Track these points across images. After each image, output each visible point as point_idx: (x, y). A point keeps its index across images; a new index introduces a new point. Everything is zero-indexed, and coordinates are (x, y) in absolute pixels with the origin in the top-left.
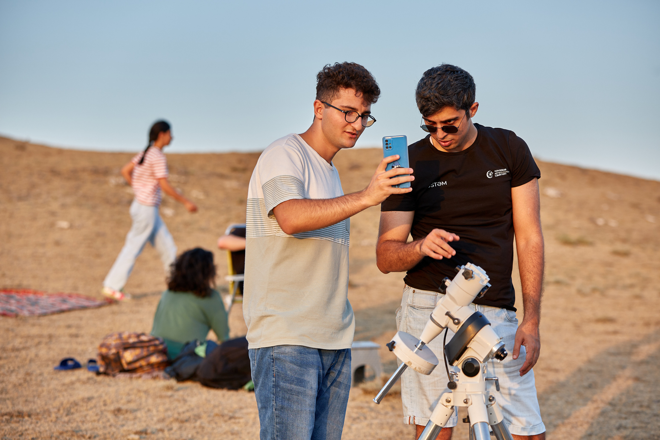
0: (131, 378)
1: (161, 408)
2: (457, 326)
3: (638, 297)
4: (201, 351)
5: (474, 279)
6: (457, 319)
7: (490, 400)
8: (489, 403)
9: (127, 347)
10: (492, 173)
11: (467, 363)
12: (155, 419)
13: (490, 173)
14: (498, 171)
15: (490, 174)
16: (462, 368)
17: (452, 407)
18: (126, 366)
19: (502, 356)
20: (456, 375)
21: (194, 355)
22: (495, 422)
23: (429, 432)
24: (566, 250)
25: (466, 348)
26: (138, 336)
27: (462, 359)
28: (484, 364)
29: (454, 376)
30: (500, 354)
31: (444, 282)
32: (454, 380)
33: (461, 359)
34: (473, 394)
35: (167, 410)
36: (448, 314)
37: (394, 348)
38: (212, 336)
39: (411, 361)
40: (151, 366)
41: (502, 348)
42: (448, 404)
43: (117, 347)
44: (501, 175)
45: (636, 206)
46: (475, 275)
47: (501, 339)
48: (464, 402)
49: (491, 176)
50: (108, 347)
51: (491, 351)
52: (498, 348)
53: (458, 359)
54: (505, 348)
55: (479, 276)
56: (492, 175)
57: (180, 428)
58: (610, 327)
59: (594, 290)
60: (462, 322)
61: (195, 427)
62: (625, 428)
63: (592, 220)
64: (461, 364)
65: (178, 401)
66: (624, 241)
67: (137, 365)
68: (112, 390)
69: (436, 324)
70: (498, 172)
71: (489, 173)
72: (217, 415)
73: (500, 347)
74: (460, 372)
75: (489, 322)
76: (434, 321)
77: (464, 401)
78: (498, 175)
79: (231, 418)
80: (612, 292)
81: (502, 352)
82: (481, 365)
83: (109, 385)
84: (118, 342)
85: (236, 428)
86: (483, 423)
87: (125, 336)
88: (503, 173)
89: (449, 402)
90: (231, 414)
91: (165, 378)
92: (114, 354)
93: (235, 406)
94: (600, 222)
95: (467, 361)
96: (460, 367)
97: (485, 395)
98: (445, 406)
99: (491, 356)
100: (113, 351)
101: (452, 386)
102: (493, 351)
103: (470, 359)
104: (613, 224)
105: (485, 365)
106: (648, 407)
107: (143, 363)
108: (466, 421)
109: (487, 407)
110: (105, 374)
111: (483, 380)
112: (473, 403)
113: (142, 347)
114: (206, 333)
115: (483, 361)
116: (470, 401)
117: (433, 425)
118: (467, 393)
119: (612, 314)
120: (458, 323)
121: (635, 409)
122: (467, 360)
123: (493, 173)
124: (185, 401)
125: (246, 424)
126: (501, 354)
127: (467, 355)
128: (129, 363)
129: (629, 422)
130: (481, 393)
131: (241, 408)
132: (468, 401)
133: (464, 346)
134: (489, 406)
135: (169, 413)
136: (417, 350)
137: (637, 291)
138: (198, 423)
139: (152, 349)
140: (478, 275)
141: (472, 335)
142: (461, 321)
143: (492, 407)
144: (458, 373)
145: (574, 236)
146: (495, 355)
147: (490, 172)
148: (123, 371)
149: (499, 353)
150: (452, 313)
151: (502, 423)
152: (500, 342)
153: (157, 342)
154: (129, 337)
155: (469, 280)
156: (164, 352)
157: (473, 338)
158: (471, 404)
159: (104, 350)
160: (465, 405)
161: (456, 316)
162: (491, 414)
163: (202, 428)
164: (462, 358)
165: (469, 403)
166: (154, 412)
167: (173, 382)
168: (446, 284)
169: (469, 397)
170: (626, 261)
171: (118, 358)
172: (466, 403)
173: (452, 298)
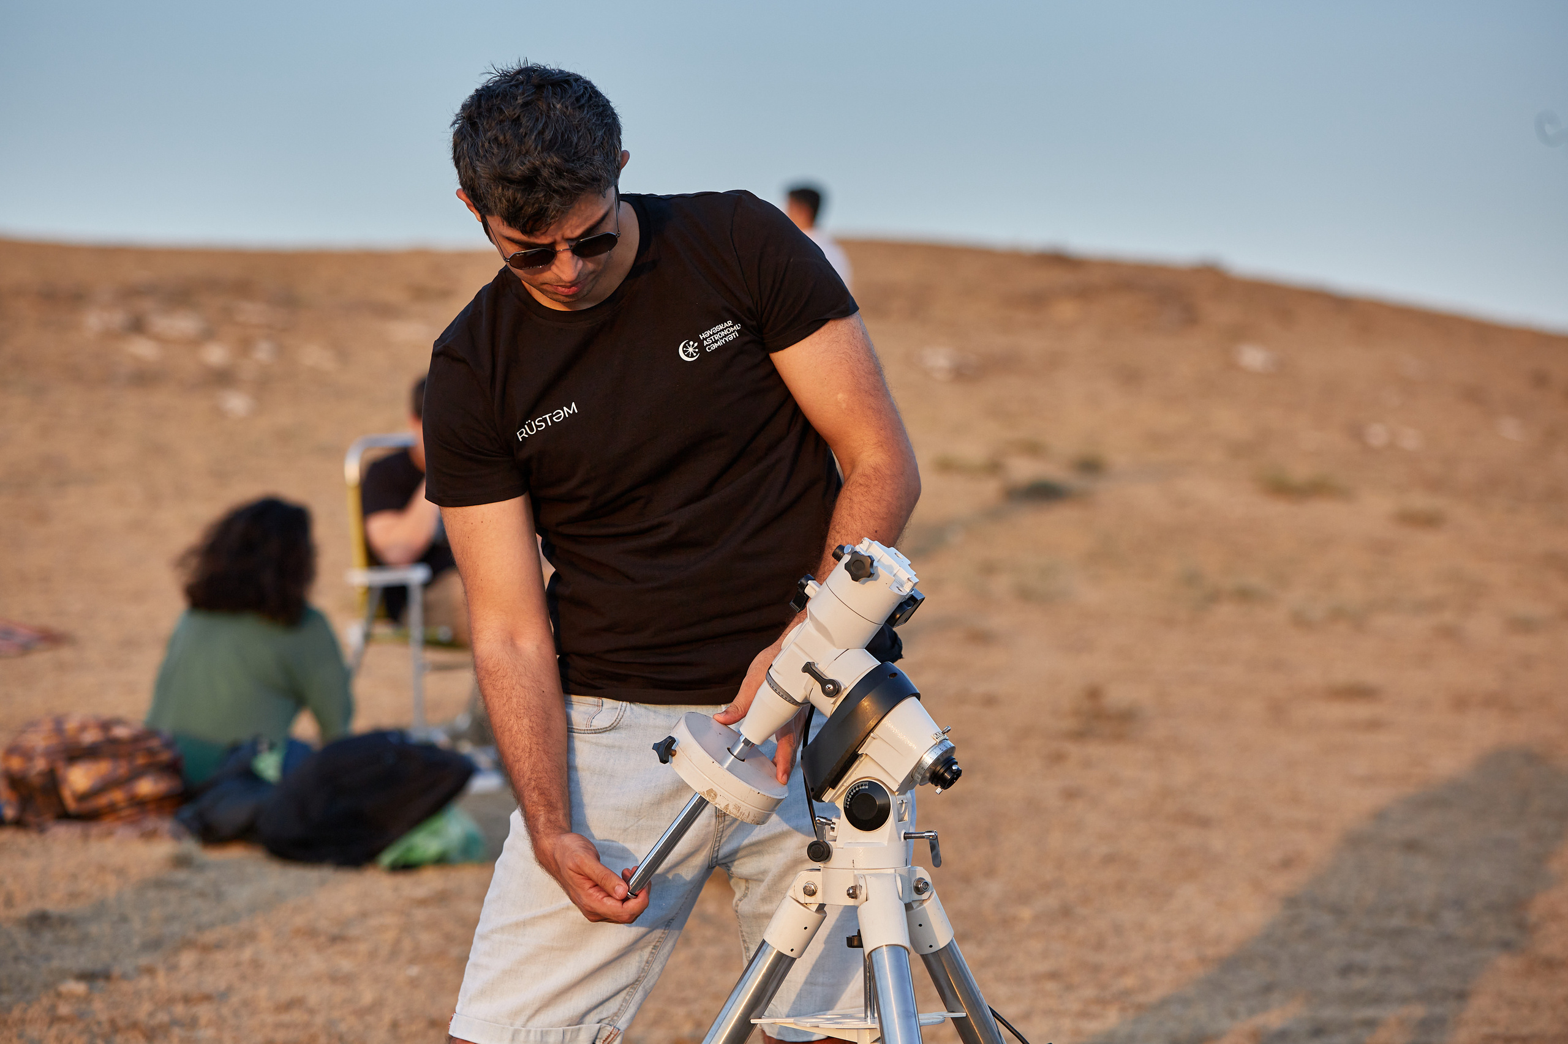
0: (86, 837)
1: (156, 913)
2: (833, 700)
3: (1448, 633)
4: (269, 765)
5: (876, 580)
6: (833, 682)
7: (918, 891)
8: (916, 897)
9: (76, 754)
10: (693, 346)
11: (860, 793)
12: (136, 941)
13: (690, 346)
14: (708, 333)
15: (691, 350)
16: (845, 808)
17: (821, 908)
18: (71, 805)
19: (948, 776)
20: (829, 825)
21: (251, 778)
22: (931, 946)
23: (761, 970)
24: (1278, 510)
25: (854, 757)
26: (106, 726)
27: (846, 785)
28: (902, 797)
29: (827, 827)
30: (942, 771)
31: (804, 587)
32: (827, 840)
33: (842, 785)
34: (871, 875)
35: (169, 919)
36: (809, 668)
37: (673, 755)
38: (305, 728)
39: (716, 788)
40: (141, 804)
41: (945, 756)
42: (809, 899)
43: (49, 753)
44: (723, 341)
45: (1473, 395)
46: (880, 570)
47: (944, 733)
48: (849, 894)
49: (695, 354)
50: (27, 755)
51: (919, 765)
52: (935, 757)
53: (833, 786)
54: (956, 756)
55: (891, 573)
56: (697, 350)
57: (199, 966)
58: (1361, 711)
59: (1337, 614)
60: (845, 689)
61: (238, 964)
62: (1362, 970)
63: (1356, 432)
64: (843, 797)
65: (202, 894)
66: (1435, 485)
67: (103, 801)
68: (31, 866)
69: (781, 694)
70: (711, 335)
71: (684, 346)
72: (298, 932)
73: (942, 755)
74: (839, 817)
75: (915, 690)
76: (775, 688)
77: (848, 891)
78: (715, 346)
79: (335, 939)
80: (1384, 621)
81: (947, 766)
82: (894, 800)
83: (25, 854)
84: (54, 741)
85: (346, 965)
86: (894, 948)
87: (71, 725)
88: (726, 336)
89: (812, 893)
90: (335, 930)
91: (176, 837)
92: (41, 774)
93: (350, 909)
94: (1378, 435)
95: (857, 789)
96: (840, 804)
97: (901, 876)
98: (802, 904)
99: (918, 777)
100: (40, 765)
101: (820, 852)
102: (924, 763)
103: (865, 785)
104: (1410, 440)
105: (904, 801)
106: (1432, 917)
107: (117, 796)
108: (856, 943)
109: (908, 907)
110: (19, 824)
111: (900, 838)
112: (870, 897)
113: (115, 756)
114: (290, 718)
115: (897, 791)
116: (864, 891)
117: (771, 954)
118: (856, 872)
119: (1371, 676)
120: (837, 691)
121: (1397, 921)
122: (858, 787)
123: (696, 344)
124: (219, 896)
125: (373, 955)
126: (945, 771)
127: (858, 773)
128: (82, 797)
129: (1374, 957)
130: (893, 871)
131: (364, 915)
132: (858, 892)
133: (851, 752)
134: (915, 905)
135: (176, 927)
136: (733, 761)
137: (1448, 617)
138: (247, 954)
139: (140, 761)
140: (890, 569)
141: (872, 723)
142: (843, 688)
143: (922, 907)
144: (834, 820)
145: (1300, 471)
146: (928, 775)
147: (688, 343)
148: (65, 816)
149: (938, 768)
150: (822, 668)
151: (949, 948)
152: (941, 742)
153: (155, 743)
154: (83, 728)
155: (863, 583)
156: (172, 768)
157: (872, 730)
158: (867, 900)
159: (16, 764)
160: (851, 902)
161: (829, 675)
162: (920, 925)
163: (256, 964)
164: (845, 782)
165: (862, 897)
166: (137, 924)
167: (190, 846)
168: (807, 591)
169: (862, 882)
170: (1431, 540)
171: (52, 783)
172: (852, 898)
173: (821, 628)
